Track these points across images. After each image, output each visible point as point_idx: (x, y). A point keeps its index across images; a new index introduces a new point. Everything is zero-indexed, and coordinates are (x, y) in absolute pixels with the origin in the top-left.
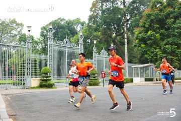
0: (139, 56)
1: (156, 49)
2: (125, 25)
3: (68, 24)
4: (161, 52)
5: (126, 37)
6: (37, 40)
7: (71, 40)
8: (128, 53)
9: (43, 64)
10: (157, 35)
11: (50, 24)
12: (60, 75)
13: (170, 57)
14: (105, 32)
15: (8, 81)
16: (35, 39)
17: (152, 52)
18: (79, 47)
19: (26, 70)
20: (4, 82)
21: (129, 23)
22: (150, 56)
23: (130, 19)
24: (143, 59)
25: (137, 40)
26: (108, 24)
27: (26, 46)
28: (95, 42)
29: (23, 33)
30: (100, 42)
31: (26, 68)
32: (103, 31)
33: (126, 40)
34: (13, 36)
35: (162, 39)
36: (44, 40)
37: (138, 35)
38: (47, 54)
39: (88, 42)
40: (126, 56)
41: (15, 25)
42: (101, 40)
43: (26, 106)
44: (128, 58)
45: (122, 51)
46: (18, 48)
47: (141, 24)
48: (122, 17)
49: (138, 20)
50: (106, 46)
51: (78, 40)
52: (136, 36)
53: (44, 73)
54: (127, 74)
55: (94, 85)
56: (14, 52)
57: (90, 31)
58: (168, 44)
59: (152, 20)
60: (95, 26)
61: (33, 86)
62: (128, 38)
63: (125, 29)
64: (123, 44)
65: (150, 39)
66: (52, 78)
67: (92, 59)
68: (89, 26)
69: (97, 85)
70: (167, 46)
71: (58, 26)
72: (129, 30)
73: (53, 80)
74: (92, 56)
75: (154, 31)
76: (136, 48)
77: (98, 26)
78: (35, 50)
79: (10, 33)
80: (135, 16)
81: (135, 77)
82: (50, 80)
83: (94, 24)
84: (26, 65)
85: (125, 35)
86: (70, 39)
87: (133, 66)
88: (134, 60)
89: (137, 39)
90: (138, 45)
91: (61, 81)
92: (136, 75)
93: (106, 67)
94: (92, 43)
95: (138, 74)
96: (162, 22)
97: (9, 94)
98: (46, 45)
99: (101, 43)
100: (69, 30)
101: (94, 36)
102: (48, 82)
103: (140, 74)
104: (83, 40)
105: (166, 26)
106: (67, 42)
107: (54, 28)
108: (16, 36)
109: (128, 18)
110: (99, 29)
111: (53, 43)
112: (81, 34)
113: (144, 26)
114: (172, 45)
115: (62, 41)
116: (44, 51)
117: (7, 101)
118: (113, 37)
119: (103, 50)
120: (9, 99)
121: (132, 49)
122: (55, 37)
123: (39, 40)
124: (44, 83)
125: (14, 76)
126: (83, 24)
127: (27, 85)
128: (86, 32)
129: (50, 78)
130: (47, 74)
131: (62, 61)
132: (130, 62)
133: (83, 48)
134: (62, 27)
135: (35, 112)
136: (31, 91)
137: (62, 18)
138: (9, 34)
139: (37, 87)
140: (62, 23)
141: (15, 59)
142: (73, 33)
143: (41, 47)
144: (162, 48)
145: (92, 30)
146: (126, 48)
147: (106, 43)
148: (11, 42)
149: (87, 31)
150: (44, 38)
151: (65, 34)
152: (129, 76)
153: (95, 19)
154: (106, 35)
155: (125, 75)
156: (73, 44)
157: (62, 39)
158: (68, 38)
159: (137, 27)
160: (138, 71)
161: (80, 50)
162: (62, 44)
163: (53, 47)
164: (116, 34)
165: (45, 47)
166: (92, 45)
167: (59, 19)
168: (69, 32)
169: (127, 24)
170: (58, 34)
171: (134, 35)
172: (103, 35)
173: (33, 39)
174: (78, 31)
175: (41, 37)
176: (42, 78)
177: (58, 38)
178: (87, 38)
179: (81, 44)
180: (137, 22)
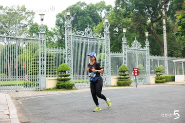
0: (182, 48)
2: (163, 7)
3: (90, 9)
5: (164, 23)
6: (51, 31)
7: (94, 29)
8: (168, 44)
9: (60, 60)
11: (67, 10)
12: (81, 73)
14: (137, 18)
15: (18, 82)
16: (50, 29)
18: (105, 38)
19: (40, 68)
20: (14, 82)
21: (169, 4)
25: (179, 27)
26: (141, 7)
27: (39, 39)
28: (124, 31)
29: (34, 23)
30: (131, 31)
31: (40, 65)
32: (135, 17)
33: (164, 27)
34: (23, 27)
36: (60, 30)
37: (180, 19)
38: (65, 47)
39: (116, 31)
40: (165, 47)
41: (24, 13)
42: (132, 28)
43: (41, 111)
44: (168, 50)
45: (160, 41)
46: (29, 41)
47: (184, 5)
49: (180, 1)
50: (138, 35)
51: (103, 29)
52: (178, 21)
53: (62, 71)
54: (167, 71)
55: (124, 85)
56: (24, 46)
57: (118, 17)
60: (124, 10)
61: (48, 88)
62: (167, 24)
63: (164, 13)
64: (161, 32)
66: (71, 77)
67: (121, 52)
68: (116, 11)
69: (129, 85)
71: (77, 13)
72: (168, 13)
73: (72, 80)
76: (178, 37)
77: (128, 10)
78: (49, 44)
79: (19, 23)
81: (177, 74)
82: (69, 79)
83: (123, 8)
84: (40, 61)
85: (164, 21)
86: (92, 28)
87: (174, 61)
88: (176, 52)
89: (179, 25)
90: (181, 33)
91: (82, 80)
92: (178, 72)
93: (139, 62)
94: (121, 32)
95: (181, 71)
97: (20, 98)
98: (63, 37)
99: (133, 32)
100: (90, 16)
101: (123, 23)
102: (67, 83)
104: (109, 29)
106: (89, 32)
107: (72, 15)
108: (26, 26)
110: (129, 14)
111: (70, 33)
112: (106, 21)
115: (83, 30)
116: (61, 44)
117: (18, 105)
118: (147, 24)
119: (136, 41)
120: (21, 103)
121: (173, 39)
122: (73, 26)
123: (55, 30)
124: (62, 83)
125: (26, 76)
126: (108, 9)
127: (42, 86)
128: (113, 19)
129: (68, 77)
130: (65, 72)
131: (83, 55)
132: (170, 55)
133: (109, 39)
134: (83, 14)
135: (52, 118)
136: (46, 93)
137: (81, 2)
138: (18, 25)
139: (54, 89)
140: (82, 8)
141: (26, 55)
142: (97, 20)
143: (56, 40)
145: (120, 16)
146: (165, 38)
147: (139, 31)
148: (21, 34)
149: (114, 17)
150: (61, 28)
151: (86, 22)
152: (170, 73)
153: (123, 2)
154: (139, 21)
155: (164, 72)
156: (97, 35)
157: (82, 28)
158: (89, 27)
159: (179, 10)
160: (181, 66)
161: (105, 41)
162: (83, 34)
163: (72, 39)
164: (151, 19)
165: (62, 39)
166: (121, 35)
167: (78, 3)
168: (91, 19)
169: (166, 6)
170: (77, 23)
171: (176, 20)
172: (135, 22)
173: (47, 30)
174: (103, 17)
175: (56, 27)
176: (60, 78)
177: (78, 27)
178: (114, 25)
179: (106, 33)
180: (179, 3)
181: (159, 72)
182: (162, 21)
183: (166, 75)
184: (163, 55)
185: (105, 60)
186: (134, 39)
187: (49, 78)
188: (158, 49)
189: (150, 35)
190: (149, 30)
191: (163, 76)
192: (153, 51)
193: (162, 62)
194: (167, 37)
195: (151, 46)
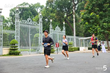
0: (84, 31)
1: (96, 26)
2: (74, 8)
4: (100, 28)
5: (74, 17)
6: (7, 19)
8: (76, 29)
9: (11, 37)
10: (97, 16)
12: (25, 45)
13: (107, 32)
16: (6, 18)
17: (94, 28)
18: (39, 25)
21: (77, 6)
22: (92, 31)
23: (77, 3)
24: (87, 33)
25: (82, 19)
26: (61, 7)
28: (51, 21)
30: (55, 21)
32: (57, 13)
33: (74, 19)
35: (101, 19)
37: (83, 15)
38: (15, 30)
39: (46, 21)
40: (75, 31)
42: (56, 19)
44: (76, 33)
45: (71, 27)
47: (85, 7)
48: (71, 2)
49: (83, 5)
50: (59, 24)
51: (39, 19)
53: (13, 44)
57: (47, 13)
58: (105, 23)
59: (93, 5)
60: (51, 9)
61: (4, 54)
62: (76, 18)
63: (74, 11)
64: (72, 22)
65: (92, 19)
66: (19, 47)
68: (46, 9)
69: (53, 53)
70: (104, 24)
71: (23, 9)
72: (76, 11)
73: (19, 49)
74: (49, 31)
75: (95, 13)
76: (82, 25)
77: (53, 8)
78: (5, 27)
80: (81, 1)
82: (17, 49)
83: (50, 7)
85: (74, 16)
86: (32, 19)
87: (79, 39)
88: (80, 34)
89: (82, 18)
90: (83, 23)
91: (25, 50)
92: (82, 45)
93: (59, 39)
94: (49, 21)
96: (100, 6)
98: (14, 23)
99: (56, 21)
100: (31, 11)
101: (51, 16)
102: (16, 51)
103: (85, 44)
104: (42, 19)
105: (104, 9)
106: (30, 21)
107: (20, 10)
109: (76, 3)
110: (54, 11)
111: (19, 22)
112: (41, 14)
113: (87, 9)
114: (108, 23)
115: (26, 20)
116: (13, 27)
118: (65, 17)
119: (57, 27)
121: (79, 26)
122: (20, 17)
123: (9, 19)
124: (13, 52)
126: (42, 7)
128: (44, 13)
129: (17, 48)
130: (15, 45)
131: (26, 35)
132: (77, 35)
133: (42, 25)
134: (26, 10)
136: (3, 57)
137: (26, 3)
139: (7, 55)
142: (35, 14)
143: (10, 25)
144: (101, 25)
145: (49, 12)
146: (74, 25)
147: (59, 21)
149: (45, 12)
150: (13, 18)
151: (28, 15)
152: (77, 46)
153: (51, 4)
154: (60, 15)
155: (74, 45)
156: (35, 22)
157: (26, 18)
158: (30, 18)
159: (83, 10)
160: (83, 42)
161: (40, 26)
162: (26, 22)
163: (19, 25)
164: (67, 14)
165: (13, 25)
166: (49, 23)
167: (24, 3)
168: (31, 13)
169: (75, 7)
170: (23, 15)
171: (81, 15)
172: (57, 15)
173: (4, 19)
174: (38, 12)
175: (10, 17)
176: (11, 48)
177: (23, 17)
178: (45, 17)
179: (40, 22)
180: (83, 6)
181: (71, 45)
182: (73, 16)
183: (74, 47)
184: (73, 35)
185: (39, 38)
186: (56, 26)
187: (4, 48)
188: (71, 32)
189: (66, 23)
190: (65, 21)
191: (73, 47)
192: (67, 33)
193: (72, 39)
194: (75, 25)
195: (66, 30)
